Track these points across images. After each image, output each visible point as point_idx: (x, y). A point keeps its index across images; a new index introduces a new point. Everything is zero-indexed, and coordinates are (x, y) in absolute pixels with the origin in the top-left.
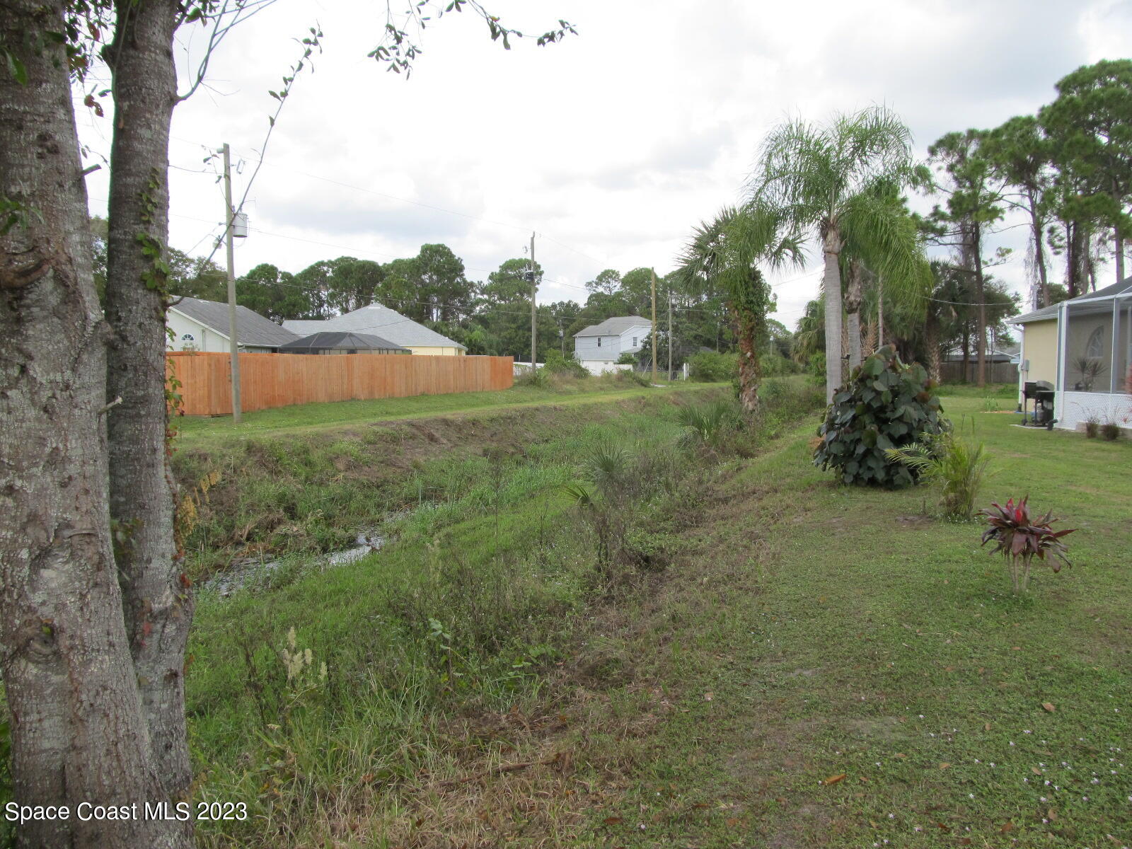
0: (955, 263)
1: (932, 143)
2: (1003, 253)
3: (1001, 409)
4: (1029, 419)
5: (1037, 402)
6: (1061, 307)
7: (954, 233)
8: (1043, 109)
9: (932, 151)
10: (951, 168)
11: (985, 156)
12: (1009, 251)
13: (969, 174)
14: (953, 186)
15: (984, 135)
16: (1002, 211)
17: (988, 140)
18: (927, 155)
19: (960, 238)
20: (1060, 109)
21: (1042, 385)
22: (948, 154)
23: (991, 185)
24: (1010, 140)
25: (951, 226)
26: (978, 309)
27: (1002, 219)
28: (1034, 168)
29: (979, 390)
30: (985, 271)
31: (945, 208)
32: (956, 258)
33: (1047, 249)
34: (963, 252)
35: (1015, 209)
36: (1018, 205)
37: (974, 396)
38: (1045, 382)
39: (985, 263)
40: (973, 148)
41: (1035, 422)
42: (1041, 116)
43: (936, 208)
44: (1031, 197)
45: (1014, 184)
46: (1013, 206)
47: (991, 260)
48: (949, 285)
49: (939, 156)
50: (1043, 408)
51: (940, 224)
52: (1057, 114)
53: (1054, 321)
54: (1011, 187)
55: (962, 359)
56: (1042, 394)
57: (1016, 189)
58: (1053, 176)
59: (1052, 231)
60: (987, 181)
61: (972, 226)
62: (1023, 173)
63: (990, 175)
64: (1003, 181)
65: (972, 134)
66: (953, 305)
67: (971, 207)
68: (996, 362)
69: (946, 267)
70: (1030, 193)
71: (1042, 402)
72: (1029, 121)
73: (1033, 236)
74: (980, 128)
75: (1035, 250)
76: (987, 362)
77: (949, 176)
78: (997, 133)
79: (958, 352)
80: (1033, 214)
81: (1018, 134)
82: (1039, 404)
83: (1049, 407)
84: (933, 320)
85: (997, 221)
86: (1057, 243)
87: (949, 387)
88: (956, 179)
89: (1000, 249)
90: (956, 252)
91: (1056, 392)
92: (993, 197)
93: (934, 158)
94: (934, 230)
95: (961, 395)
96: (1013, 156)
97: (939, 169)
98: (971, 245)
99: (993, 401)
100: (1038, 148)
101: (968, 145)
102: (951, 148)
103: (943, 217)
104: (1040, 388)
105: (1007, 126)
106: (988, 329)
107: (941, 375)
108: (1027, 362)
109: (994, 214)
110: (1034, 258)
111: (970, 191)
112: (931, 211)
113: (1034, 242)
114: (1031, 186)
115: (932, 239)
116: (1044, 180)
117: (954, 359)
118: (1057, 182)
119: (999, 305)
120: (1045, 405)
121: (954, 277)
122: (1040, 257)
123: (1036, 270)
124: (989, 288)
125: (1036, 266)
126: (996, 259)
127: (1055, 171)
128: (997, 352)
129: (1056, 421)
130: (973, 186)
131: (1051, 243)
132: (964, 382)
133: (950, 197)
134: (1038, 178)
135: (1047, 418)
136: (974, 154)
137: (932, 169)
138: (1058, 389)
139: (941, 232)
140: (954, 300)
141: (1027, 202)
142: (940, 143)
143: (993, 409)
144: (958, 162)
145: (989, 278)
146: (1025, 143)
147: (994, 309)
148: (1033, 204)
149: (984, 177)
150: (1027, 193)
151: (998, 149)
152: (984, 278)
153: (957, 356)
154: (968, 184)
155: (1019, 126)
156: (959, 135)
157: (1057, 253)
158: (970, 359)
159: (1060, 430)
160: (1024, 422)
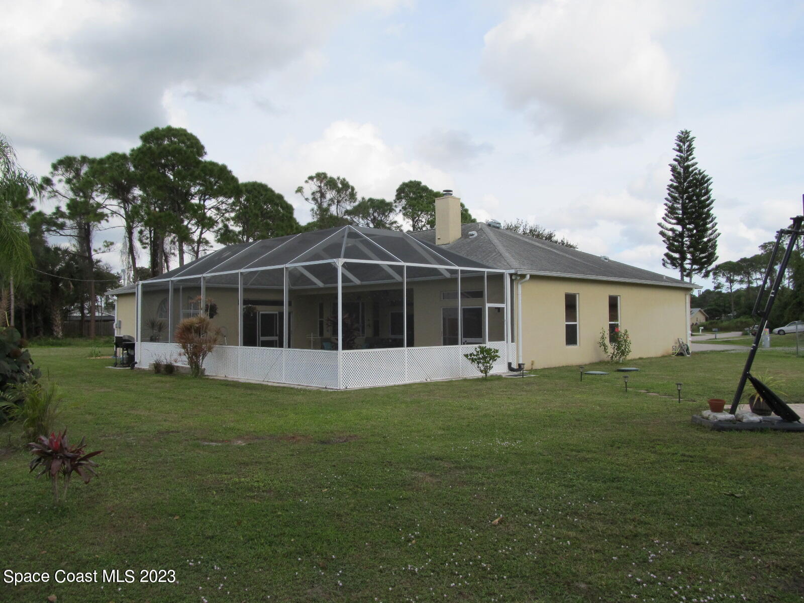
0: (74, 249)
1: (55, 161)
2: (109, 245)
3: (102, 355)
4: (118, 362)
5: (123, 350)
6: (138, 285)
7: (72, 228)
8: (133, 150)
9: (55, 167)
10: (69, 181)
11: (93, 177)
12: (112, 244)
13: (82, 187)
14: (71, 195)
15: (92, 161)
16: (107, 215)
17: (95, 165)
18: (51, 170)
19: (75, 232)
20: (142, 152)
21: (127, 338)
22: (67, 171)
23: (99, 198)
24: (111, 168)
25: (69, 223)
26: (90, 283)
27: (107, 221)
28: (128, 190)
29: (91, 341)
30: (95, 257)
31: (64, 209)
32: (74, 246)
33: (137, 244)
34: (79, 242)
35: (115, 215)
36: (116, 213)
37: (87, 346)
38: (129, 336)
39: (96, 251)
40: (85, 169)
41: (123, 364)
42: (131, 155)
43: (58, 208)
44: (125, 209)
45: (113, 199)
46: (113, 213)
47: (100, 249)
48: (68, 265)
49: (60, 172)
50: (128, 354)
51: (61, 220)
52: (141, 155)
53: (133, 294)
54: (111, 200)
55: (80, 319)
56: (128, 345)
57: (115, 202)
58: (140, 196)
59: (141, 232)
60: (94, 194)
61: (85, 224)
62: (120, 191)
63: (97, 190)
64: (106, 195)
65: (84, 159)
66: (71, 281)
67: (83, 211)
68: (105, 321)
69: (66, 251)
70: (125, 205)
71: (127, 350)
72: (124, 157)
73: (127, 235)
74: (91, 156)
75: (128, 244)
76: (97, 321)
77: (68, 186)
78: (102, 161)
79: (77, 314)
80: (126, 220)
81: (116, 164)
82: (126, 352)
83: (132, 354)
84: (56, 290)
85: (103, 222)
86: (145, 241)
87: (69, 340)
88: (72, 189)
89: (106, 242)
90: (74, 242)
91: (136, 343)
92: (99, 205)
93: (56, 172)
94: (55, 224)
95: (77, 345)
96: (113, 179)
97: (60, 181)
98: (85, 237)
99: (97, 350)
100: (129, 176)
101: (81, 166)
102: (69, 167)
103: (62, 215)
104: (125, 340)
105: (109, 158)
106: (99, 297)
107: (63, 330)
108: (120, 322)
109: (102, 217)
110: (127, 250)
111: (83, 199)
112: (54, 210)
113: (127, 239)
114: (125, 201)
115: (55, 231)
116: (134, 198)
117: (75, 319)
118: (143, 200)
119: (106, 280)
120: (129, 352)
121: (71, 259)
122: (132, 250)
123: (129, 258)
124: (99, 268)
125: (129, 256)
126: (103, 249)
127: (141, 193)
128: (106, 314)
129: (136, 363)
130: (85, 196)
131: (141, 241)
132: (81, 336)
133: (68, 201)
134: (130, 196)
135: (130, 361)
136: (86, 174)
137: (55, 180)
138: (137, 341)
139: (62, 226)
140: (72, 277)
141: (122, 212)
142: (61, 162)
143: (97, 355)
144: (74, 177)
145: (99, 261)
146: (120, 171)
147: (102, 284)
148: (126, 213)
149: (92, 191)
150: (122, 205)
151: (102, 172)
152: (95, 261)
153: (76, 317)
154: (81, 194)
155: (116, 159)
156: (74, 159)
157: (145, 248)
158: (86, 319)
159: (139, 368)
160: (116, 365)
